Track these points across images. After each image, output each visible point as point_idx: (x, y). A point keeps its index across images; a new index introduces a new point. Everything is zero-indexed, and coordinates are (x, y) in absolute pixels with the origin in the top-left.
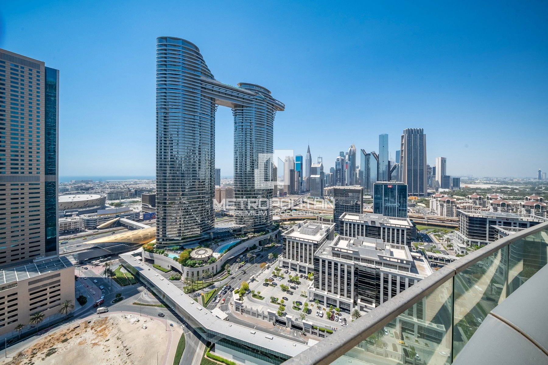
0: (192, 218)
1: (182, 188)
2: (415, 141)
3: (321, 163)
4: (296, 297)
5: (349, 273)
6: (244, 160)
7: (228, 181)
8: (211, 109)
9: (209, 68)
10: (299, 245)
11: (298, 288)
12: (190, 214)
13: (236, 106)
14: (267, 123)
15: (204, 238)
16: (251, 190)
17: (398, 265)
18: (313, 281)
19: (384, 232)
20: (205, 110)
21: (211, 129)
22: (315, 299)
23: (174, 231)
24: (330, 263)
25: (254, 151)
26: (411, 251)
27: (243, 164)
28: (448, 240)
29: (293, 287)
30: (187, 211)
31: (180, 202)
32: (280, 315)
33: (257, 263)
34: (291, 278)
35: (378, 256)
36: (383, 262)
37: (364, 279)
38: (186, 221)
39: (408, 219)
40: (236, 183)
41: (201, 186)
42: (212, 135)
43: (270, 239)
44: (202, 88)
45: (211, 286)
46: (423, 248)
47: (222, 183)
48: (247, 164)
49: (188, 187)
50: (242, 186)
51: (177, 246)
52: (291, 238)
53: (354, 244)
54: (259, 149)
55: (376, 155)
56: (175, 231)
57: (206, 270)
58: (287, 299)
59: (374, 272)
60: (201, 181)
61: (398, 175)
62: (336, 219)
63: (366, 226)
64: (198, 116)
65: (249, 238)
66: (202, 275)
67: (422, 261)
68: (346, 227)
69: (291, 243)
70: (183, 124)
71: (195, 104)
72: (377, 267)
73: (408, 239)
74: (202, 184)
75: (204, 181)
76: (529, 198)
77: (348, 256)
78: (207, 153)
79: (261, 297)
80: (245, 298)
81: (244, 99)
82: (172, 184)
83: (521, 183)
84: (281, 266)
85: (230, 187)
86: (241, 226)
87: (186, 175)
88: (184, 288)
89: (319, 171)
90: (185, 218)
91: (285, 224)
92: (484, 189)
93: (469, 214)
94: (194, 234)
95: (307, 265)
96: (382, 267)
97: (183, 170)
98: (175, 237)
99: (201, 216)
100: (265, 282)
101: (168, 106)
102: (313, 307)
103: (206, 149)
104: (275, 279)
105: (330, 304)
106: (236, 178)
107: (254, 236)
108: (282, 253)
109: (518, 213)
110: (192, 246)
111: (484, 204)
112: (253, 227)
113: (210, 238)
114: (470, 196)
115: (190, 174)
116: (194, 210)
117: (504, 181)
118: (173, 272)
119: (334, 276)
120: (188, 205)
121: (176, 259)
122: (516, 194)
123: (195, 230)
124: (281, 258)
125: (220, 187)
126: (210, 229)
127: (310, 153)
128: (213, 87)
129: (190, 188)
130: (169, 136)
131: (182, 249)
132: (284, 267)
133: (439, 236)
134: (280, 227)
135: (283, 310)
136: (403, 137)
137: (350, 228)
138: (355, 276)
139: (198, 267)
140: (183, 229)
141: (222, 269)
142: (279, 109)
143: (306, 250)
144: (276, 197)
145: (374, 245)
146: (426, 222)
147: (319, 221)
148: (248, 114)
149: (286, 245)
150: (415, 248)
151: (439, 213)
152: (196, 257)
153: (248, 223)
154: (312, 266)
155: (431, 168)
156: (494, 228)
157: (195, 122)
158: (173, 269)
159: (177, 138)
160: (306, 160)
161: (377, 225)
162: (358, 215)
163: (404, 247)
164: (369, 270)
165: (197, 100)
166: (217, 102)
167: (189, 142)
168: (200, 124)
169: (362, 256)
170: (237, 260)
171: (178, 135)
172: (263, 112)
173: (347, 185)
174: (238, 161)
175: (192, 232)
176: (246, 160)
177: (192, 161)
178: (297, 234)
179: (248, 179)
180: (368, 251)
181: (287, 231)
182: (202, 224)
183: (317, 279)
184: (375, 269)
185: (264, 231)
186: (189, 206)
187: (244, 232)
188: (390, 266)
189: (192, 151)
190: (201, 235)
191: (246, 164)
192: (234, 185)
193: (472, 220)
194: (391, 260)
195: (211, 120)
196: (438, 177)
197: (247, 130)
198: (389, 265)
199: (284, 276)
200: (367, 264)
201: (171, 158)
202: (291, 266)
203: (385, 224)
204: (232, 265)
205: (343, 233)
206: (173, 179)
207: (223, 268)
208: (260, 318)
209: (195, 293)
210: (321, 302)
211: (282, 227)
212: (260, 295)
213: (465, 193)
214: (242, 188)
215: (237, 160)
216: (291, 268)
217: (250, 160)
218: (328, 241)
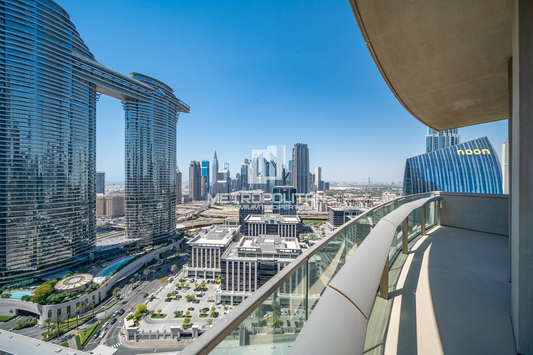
0: (58, 238)
1: (37, 198)
2: (302, 153)
3: (228, 169)
4: (203, 304)
5: (253, 269)
6: (139, 163)
7: (117, 188)
8: (90, 96)
9: (85, 43)
10: (206, 250)
11: (205, 294)
12: (54, 233)
13: (127, 98)
14: (169, 124)
15: (79, 261)
16: (149, 197)
17: (290, 254)
18: (220, 284)
19: (280, 228)
20: (78, 96)
21: (89, 122)
22: (222, 302)
23: (23, 259)
24: (236, 263)
25: (153, 153)
26: (299, 241)
27: (137, 168)
28: (323, 229)
29: (200, 295)
30: (49, 229)
31: (34, 218)
32: (186, 328)
33: (158, 279)
34: (197, 287)
35: (276, 249)
36: (280, 254)
37: (265, 272)
38: (47, 243)
39: (297, 216)
40: (128, 190)
41: (72, 195)
42: (92, 129)
43: (173, 250)
44: (74, 66)
45: (91, 320)
46: (307, 237)
47: (108, 191)
48: (144, 168)
49: (49, 197)
50: (136, 193)
51: (29, 279)
52: (197, 245)
53: (257, 243)
54: (159, 152)
55: (274, 163)
56: (26, 259)
57: (83, 302)
58: (193, 309)
59: (273, 264)
60: (73, 188)
61: (290, 180)
62: (241, 221)
63: (267, 225)
64: (67, 102)
65: (146, 253)
66: (74, 309)
67: (306, 248)
68: (251, 228)
69: (197, 250)
70: (41, 111)
71: (62, 87)
72: (275, 259)
73: (298, 232)
74: (75, 191)
75: (79, 189)
76: (364, 195)
77: (252, 254)
78: (82, 152)
79: (162, 315)
80: (142, 322)
81: (138, 92)
82: (18, 193)
83: (360, 186)
84: (185, 276)
85: (120, 195)
86: (136, 240)
87: (46, 181)
88: (43, 335)
89: (225, 177)
90: (44, 239)
91: (190, 232)
92: (342, 191)
93: (334, 209)
94: (61, 259)
95: (214, 270)
96: (279, 259)
97: (39, 174)
98: (24, 267)
99: (73, 233)
100: (167, 298)
101: (9, 81)
102: (220, 309)
103: (80, 147)
104: (179, 291)
105: (236, 302)
106: (128, 184)
107: (153, 250)
108: (187, 262)
109: (359, 206)
110: (57, 276)
111: (342, 201)
112: (151, 239)
113: (89, 260)
114: (335, 196)
115: (53, 178)
116: (61, 227)
117: (352, 185)
118: (20, 318)
119: (240, 275)
120: (49, 221)
121: (27, 299)
122: (358, 193)
123: (63, 253)
124: (186, 267)
125: (105, 195)
126: (89, 249)
127: (217, 158)
128: (93, 70)
129: (53, 198)
130: (12, 123)
131: (39, 281)
132: (189, 276)
133: (317, 227)
134: (185, 235)
135: (189, 322)
136: (294, 149)
137: (254, 228)
138: (258, 271)
139: (69, 301)
140: (41, 254)
141: (108, 296)
142: (183, 110)
143: (213, 255)
144: (180, 203)
145: (273, 241)
146: (309, 218)
147: (226, 225)
148: (144, 110)
149: (191, 253)
150: (302, 239)
151: (317, 209)
152: (65, 288)
153: (145, 235)
154: (219, 270)
155: (312, 175)
156: (348, 218)
157: (62, 110)
158: (21, 313)
159: (28, 129)
160: (213, 166)
161: (276, 223)
162: (260, 216)
163: (295, 239)
164: (269, 263)
165: (66, 82)
166: (99, 89)
167: (52, 136)
168: (72, 113)
169: (263, 252)
170: (131, 280)
171: (29, 124)
172: (164, 111)
173: (251, 189)
174: (131, 164)
175: (57, 256)
176: (142, 163)
177: (56, 161)
178: (203, 241)
179: (145, 184)
180: (268, 246)
181: (193, 239)
182: (75, 243)
183: (224, 281)
184: (274, 261)
185: (166, 241)
186: (51, 222)
187: (140, 246)
188: (285, 257)
189: (56, 148)
190: (73, 259)
191: (141, 168)
192: (125, 193)
193: (336, 213)
194: (286, 251)
195: (90, 111)
196: (316, 183)
197: (144, 128)
198: (284, 255)
199: (190, 286)
200: (268, 258)
201: (15, 157)
202: (197, 274)
203: (281, 222)
204: (123, 287)
205: (248, 234)
206: (19, 186)
207: (109, 294)
208: (162, 339)
209: (63, 337)
210: (228, 302)
211: (187, 235)
212: (161, 313)
213: (331, 194)
214: (137, 195)
215: (129, 162)
216: (197, 276)
217: (148, 163)
218: (235, 243)
